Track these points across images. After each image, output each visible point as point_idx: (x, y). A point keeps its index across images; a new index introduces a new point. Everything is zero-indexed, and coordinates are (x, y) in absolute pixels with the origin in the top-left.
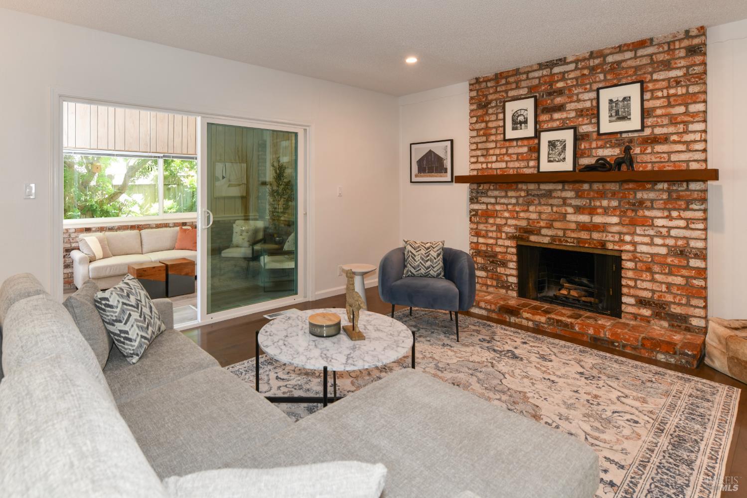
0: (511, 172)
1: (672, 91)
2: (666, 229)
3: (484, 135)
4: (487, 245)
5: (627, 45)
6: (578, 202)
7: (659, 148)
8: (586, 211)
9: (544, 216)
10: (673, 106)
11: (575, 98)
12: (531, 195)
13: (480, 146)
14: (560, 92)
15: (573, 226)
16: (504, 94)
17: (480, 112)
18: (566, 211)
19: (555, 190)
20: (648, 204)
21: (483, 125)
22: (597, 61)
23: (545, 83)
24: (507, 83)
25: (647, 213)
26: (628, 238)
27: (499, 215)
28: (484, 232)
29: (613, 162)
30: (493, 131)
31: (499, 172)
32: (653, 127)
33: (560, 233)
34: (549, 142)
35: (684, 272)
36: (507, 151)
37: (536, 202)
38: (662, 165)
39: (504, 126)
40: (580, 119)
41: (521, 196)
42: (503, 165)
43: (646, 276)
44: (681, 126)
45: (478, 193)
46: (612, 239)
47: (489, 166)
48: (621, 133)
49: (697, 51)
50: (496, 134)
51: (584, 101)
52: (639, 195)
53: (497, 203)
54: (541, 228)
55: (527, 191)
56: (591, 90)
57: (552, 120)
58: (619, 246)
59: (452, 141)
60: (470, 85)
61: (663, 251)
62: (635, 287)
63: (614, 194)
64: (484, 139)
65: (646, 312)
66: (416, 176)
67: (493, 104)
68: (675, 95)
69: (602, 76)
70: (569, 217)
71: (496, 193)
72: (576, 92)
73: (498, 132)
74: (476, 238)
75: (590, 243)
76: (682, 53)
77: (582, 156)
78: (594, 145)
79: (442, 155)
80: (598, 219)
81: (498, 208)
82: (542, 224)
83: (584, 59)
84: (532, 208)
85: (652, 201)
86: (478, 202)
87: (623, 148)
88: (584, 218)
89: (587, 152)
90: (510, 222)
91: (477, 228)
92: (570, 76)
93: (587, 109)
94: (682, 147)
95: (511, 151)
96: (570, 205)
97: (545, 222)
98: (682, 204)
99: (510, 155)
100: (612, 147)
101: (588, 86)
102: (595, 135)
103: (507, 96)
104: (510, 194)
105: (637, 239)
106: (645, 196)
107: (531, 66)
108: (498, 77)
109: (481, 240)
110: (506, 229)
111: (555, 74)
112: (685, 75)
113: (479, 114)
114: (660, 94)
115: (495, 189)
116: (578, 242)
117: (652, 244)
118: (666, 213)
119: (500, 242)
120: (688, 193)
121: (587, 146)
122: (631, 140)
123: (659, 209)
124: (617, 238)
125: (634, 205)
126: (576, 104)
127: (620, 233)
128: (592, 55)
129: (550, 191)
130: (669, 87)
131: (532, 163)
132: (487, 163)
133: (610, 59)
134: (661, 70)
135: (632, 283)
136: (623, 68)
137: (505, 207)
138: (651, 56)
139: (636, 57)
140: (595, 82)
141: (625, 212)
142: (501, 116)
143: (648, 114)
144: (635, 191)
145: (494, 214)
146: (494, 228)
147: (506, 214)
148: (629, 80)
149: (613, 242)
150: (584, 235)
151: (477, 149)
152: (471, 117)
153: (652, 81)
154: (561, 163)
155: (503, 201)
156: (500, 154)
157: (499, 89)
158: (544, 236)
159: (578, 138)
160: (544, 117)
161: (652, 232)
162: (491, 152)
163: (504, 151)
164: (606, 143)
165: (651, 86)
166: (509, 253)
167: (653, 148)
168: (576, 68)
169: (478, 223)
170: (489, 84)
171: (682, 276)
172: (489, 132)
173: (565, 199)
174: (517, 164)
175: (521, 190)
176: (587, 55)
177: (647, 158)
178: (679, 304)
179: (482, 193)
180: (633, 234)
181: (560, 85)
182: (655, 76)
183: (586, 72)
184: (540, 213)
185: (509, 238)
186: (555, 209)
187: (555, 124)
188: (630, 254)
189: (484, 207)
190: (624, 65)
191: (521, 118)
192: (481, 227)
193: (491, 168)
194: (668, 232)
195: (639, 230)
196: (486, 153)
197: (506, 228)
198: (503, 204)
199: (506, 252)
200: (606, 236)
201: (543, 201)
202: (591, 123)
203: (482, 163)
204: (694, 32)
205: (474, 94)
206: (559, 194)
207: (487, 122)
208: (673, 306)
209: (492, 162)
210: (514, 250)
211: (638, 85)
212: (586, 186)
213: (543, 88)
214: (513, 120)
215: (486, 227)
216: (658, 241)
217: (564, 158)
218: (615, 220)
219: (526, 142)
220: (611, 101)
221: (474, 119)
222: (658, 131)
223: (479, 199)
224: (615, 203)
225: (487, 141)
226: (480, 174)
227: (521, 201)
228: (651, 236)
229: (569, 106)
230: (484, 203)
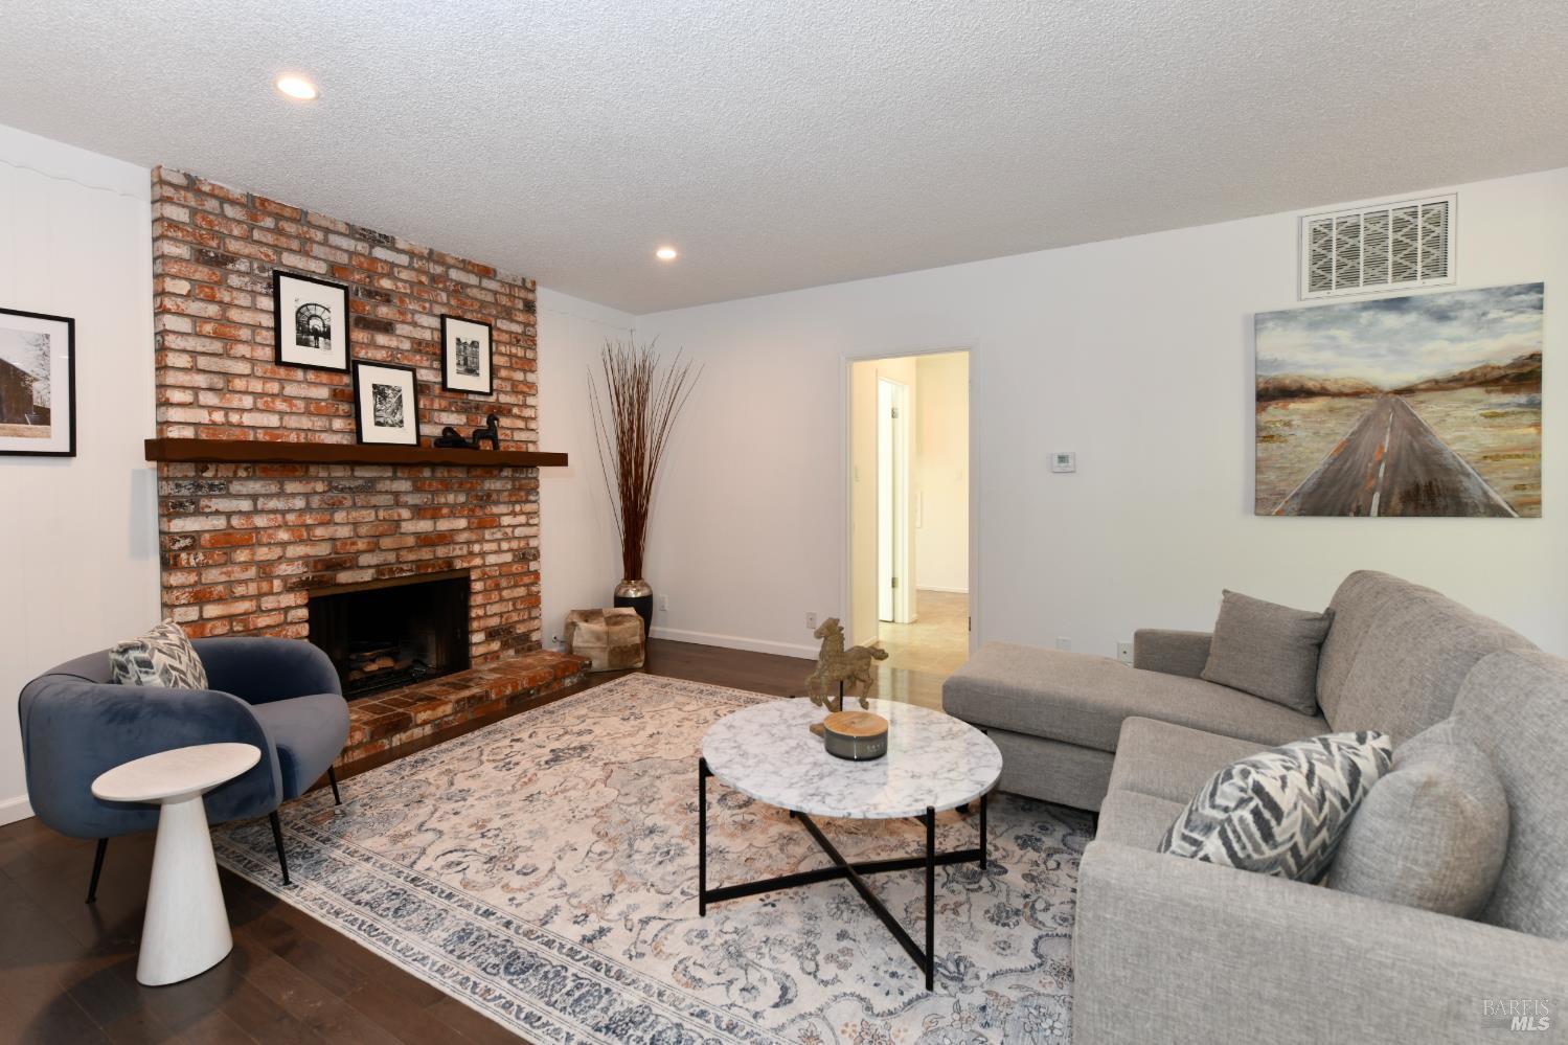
0: (293, 438)
1: (514, 350)
2: (511, 529)
3: (217, 336)
4: (230, 618)
5: (474, 265)
6: (412, 499)
8: (428, 515)
9: (363, 530)
10: (514, 370)
11: (409, 317)
12: (336, 488)
13: (202, 362)
14: (387, 298)
15: (411, 541)
16: (272, 252)
17: (202, 273)
18: (399, 515)
19: (382, 478)
20: (494, 497)
21: (212, 310)
22: (439, 270)
23: (360, 268)
24: (279, 231)
25: (496, 510)
26: (476, 548)
27: (265, 540)
28: (220, 588)
30: (245, 334)
31: (261, 436)
32: (499, 391)
33: (391, 557)
34: (375, 387)
35: (526, 580)
36: (282, 388)
37: (348, 503)
38: (507, 444)
39: (276, 330)
40: (418, 357)
41: (316, 493)
42: (274, 421)
43: (495, 596)
44: (521, 397)
45: (199, 487)
46: (459, 553)
47: (234, 418)
48: (469, 392)
49: (530, 307)
50: (252, 343)
51: (423, 327)
52: (487, 485)
53: (256, 511)
54: (359, 553)
55: (329, 480)
56: (433, 314)
57: (373, 345)
58: (469, 562)
59: (71, 323)
60: (158, 181)
61: (508, 557)
62: (486, 616)
63: (461, 487)
64: (217, 346)
65: (495, 646)
67: (242, 266)
68: (516, 356)
69: (444, 297)
71: (255, 487)
72: (411, 307)
73: (258, 339)
74: (196, 608)
75: (433, 566)
76: (520, 305)
77: (424, 421)
78: (436, 405)
80: (444, 525)
81: (260, 521)
82: (361, 545)
83: (421, 257)
84: (339, 516)
85: (499, 492)
86: (198, 512)
87: (471, 417)
88: (425, 526)
89: (427, 413)
90: (292, 551)
92: (402, 276)
93: (427, 344)
94: (521, 424)
95: (290, 390)
96: (405, 505)
97: (366, 540)
98: (522, 494)
99: (288, 399)
100: (457, 412)
101: (428, 305)
102: (437, 389)
103: (283, 262)
104: (291, 487)
105: (487, 547)
106: (492, 487)
107: (334, 222)
108: (254, 205)
109: (211, 611)
110: (284, 569)
111: (377, 259)
112: (524, 333)
113: (197, 276)
114: (505, 349)
115: (252, 478)
116: (418, 568)
117: (499, 551)
118: (511, 509)
119: (268, 603)
120: (527, 481)
121: (430, 404)
122: (478, 406)
123: (505, 503)
124: (465, 550)
125: (482, 499)
126: (411, 328)
127: (468, 543)
128: (432, 256)
129: (373, 481)
130: (510, 344)
131: (343, 424)
132: (227, 410)
133: (454, 274)
134: (503, 318)
135: (481, 612)
136: (467, 296)
137: (279, 517)
138: (495, 293)
139: (480, 287)
140: (437, 302)
141: (473, 511)
142: (267, 303)
143: (496, 373)
144: (483, 478)
145: (250, 539)
146: (252, 572)
147: (283, 536)
148: (474, 316)
149: (461, 557)
150: (426, 554)
151: (195, 369)
153: (498, 328)
154: (397, 429)
155: (273, 504)
156: (263, 394)
157: (256, 235)
158: (362, 568)
159: (420, 389)
160: (359, 336)
161: (499, 535)
162: (239, 384)
163: (274, 387)
164: (454, 403)
165: (497, 335)
166: (292, 623)
168: (410, 267)
169: (199, 569)
170: (230, 211)
171: (524, 585)
172: (231, 331)
173: (396, 494)
174: (306, 423)
175: (317, 478)
176: (425, 252)
178: (523, 621)
180: (481, 541)
181: (386, 284)
182: (500, 324)
183: (424, 279)
184: (356, 524)
185: (289, 589)
186: (381, 514)
187: (380, 355)
188: (479, 571)
189: (220, 523)
190: (468, 291)
191: (315, 324)
192: (213, 575)
193: (240, 426)
194: (513, 532)
195: (488, 535)
196: (225, 384)
197: (283, 566)
198: (274, 511)
199: (286, 623)
200: (454, 550)
201: (360, 500)
202: (431, 368)
203: (211, 409)
204: (529, 285)
205: (175, 213)
206: (387, 485)
207: (224, 305)
208: (518, 626)
209: (242, 410)
210: (304, 613)
211: (487, 329)
212: (427, 473)
213: (357, 277)
214: (298, 321)
215: (228, 574)
216: (505, 546)
217: (402, 422)
218: (462, 523)
219: (324, 378)
220: (458, 340)
221: (183, 287)
222: (504, 399)
223: (203, 502)
224: (462, 498)
225: (226, 354)
226: (204, 436)
227: (316, 502)
228: (498, 541)
229: (401, 329)
230: (217, 512)
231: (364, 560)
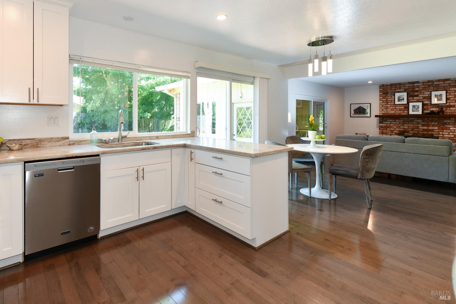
0: (397, 114)
3: (386, 102)
6: (423, 123)
7: (451, 109)
8: (426, 126)
9: (410, 127)
11: (422, 93)
13: (384, 106)
14: (417, 91)
15: (421, 130)
16: (394, 90)
17: (384, 95)
18: (419, 126)
21: (385, 99)
22: (430, 83)
23: (411, 88)
24: (395, 87)
25: (447, 126)
26: (441, 133)
27: (392, 127)
28: (385, 133)
29: (437, 112)
31: (392, 114)
32: (450, 103)
33: (417, 132)
34: (413, 106)
36: (395, 108)
37: (407, 123)
38: (452, 113)
39: (395, 100)
40: (424, 100)
41: (401, 122)
42: (394, 112)
46: (435, 133)
47: (388, 112)
48: (439, 104)
50: (391, 102)
51: (426, 94)
52: (445, 121)
53: (391, 124)
54: (410, 131)
55: (404, 120)
56: (428, 91)
57: (413, 99)
58: (438, 135)
59: (370, 104)
60: (380, 86)
61: (453, 136)
63: (436, 121)
64: (386, 104)
66: (353, 115)
67: (390, 93)
69: (432, 88)
70: (420, 128)
71: (391, 120)
72: (423, 91)
75: (427, 135)
77: (425, 110)
78: (429, 107)
79: (366, 108)
80: (430, 128)
81: (391, 125)
82: (409, 130)
83: (426, 82)
84: (405, 125)
85: (449, 123)
86: (383, 123)
87: (440, 109)
88: (425, 128)
89: (427, 109)
90: (396, 129)
91: (382, 131)
92: (421, 87)
93: (427, 97)
95: (397, 108)
96: (420, 124)
97: (411, 129)
100: (435, 108)
101: (427, 90)
102: (429, 104)
103: (396, 91)
104: (396, 121)
105: (444, 133)
106: (447, 121)
107: (406, 83)
108: (392, 85)
110: (395, 131)
111: (414, 86)
114: (452, 94)
115: (391, 119)
116: (423, 135)
117: (449, 134)
121: (427, 107)
122: (442, 106)
123: (451, 125)
124: (437, 133)
125: (443, 124)
126: (423, 95)
127: (438, 132)
128: (429, 81)
129: (413, 120)
131: (405, 112)
133: (435, 83)
134: (452, 88)
136: (440, 86)
138: (449, 83)
139: (444, 83)
140: (430, 89)
141: (440, 126)
142: (393, 97)
143: (448, 99)
145: (390, 127)
147: (395, 127)
148: (442, 90)
149: (436, 134)
150: (425, 133)
151: (383, 107)
152: (380, 97)
153: (449, 90)
154: (417, 112)
155: (393, 123)
156: (392, 109)
157: (392, 89)
159: (423, 105)
160: (411, 98)
161: (449, 131)
162: (389, 108)
163: (394, 108)
164: (434, 106)
165: (449, 92)
167: (450, 109)
168: (423, 85)
169: (382, 130)
170: (388, 87)
172: (388, 101)
173: (418, 122)
174: (399, 112)
175: (401, 120)
176: (427, 82)
177: (448, 111)
179: (385, 120)
181: (417, 89)
182: (450, 89)
183: (426, 86)
184: (409, 126)
185: (396, 134)
186: (414, 125)
187: (415, 101)
188: (442, 137)
189: (386, 125)
190: (440, 85)
191: (402, 98)
192: (384, 131)
193: (389, 113)
194: (454, 131)
195: (445, 131)
196: (387, 108)
198: (394, 124)
200: (433, 133)
201: (410, 123)
202: (428, 101)
203: (385, 111)
205: (382, 89)
206: (416, 121)
207: (387, 99)
209: (389, 111)
211: (445, 91)
212: (426, 119)
214: (398, 98)
215: (386, 131)
216: (451, 133)
217: (419, 111)
218: (436, 128)
219: (403, 105)
220: (436, 95)
221: (382, 98)
222: (451, 104)
223: (383, 122)
224: (436, 123)
225: (387, 104)
226: (384, 115)
227: (401, 123)
228: (449, 133)
229: (420, 96)
230: (385, 123)
231: (410, 132)
